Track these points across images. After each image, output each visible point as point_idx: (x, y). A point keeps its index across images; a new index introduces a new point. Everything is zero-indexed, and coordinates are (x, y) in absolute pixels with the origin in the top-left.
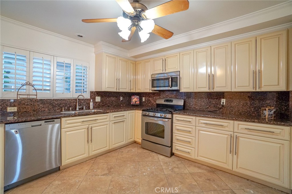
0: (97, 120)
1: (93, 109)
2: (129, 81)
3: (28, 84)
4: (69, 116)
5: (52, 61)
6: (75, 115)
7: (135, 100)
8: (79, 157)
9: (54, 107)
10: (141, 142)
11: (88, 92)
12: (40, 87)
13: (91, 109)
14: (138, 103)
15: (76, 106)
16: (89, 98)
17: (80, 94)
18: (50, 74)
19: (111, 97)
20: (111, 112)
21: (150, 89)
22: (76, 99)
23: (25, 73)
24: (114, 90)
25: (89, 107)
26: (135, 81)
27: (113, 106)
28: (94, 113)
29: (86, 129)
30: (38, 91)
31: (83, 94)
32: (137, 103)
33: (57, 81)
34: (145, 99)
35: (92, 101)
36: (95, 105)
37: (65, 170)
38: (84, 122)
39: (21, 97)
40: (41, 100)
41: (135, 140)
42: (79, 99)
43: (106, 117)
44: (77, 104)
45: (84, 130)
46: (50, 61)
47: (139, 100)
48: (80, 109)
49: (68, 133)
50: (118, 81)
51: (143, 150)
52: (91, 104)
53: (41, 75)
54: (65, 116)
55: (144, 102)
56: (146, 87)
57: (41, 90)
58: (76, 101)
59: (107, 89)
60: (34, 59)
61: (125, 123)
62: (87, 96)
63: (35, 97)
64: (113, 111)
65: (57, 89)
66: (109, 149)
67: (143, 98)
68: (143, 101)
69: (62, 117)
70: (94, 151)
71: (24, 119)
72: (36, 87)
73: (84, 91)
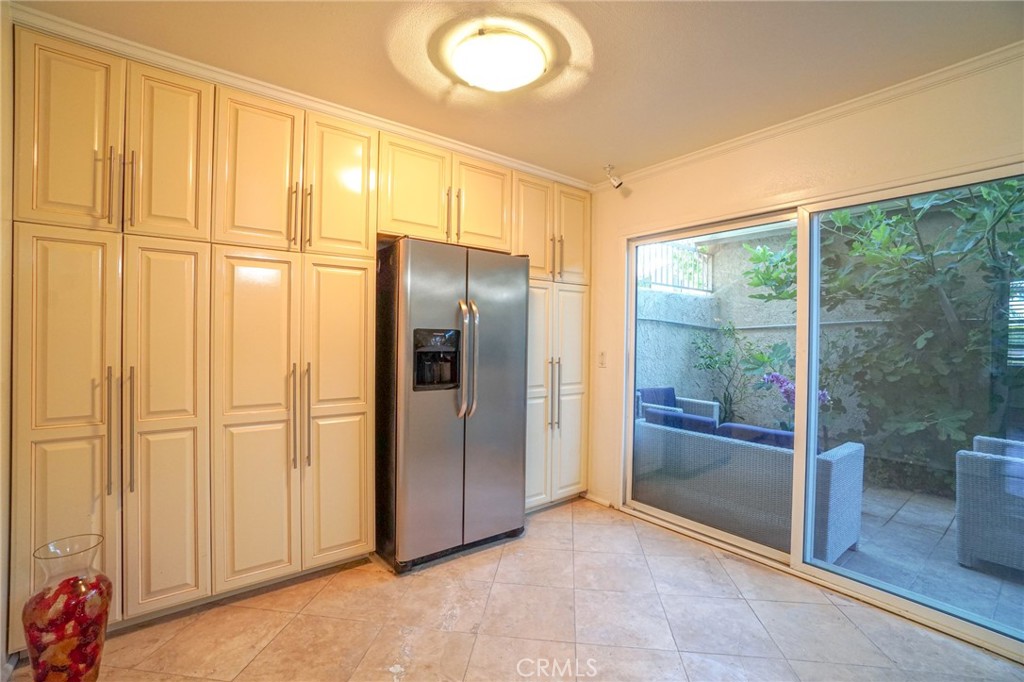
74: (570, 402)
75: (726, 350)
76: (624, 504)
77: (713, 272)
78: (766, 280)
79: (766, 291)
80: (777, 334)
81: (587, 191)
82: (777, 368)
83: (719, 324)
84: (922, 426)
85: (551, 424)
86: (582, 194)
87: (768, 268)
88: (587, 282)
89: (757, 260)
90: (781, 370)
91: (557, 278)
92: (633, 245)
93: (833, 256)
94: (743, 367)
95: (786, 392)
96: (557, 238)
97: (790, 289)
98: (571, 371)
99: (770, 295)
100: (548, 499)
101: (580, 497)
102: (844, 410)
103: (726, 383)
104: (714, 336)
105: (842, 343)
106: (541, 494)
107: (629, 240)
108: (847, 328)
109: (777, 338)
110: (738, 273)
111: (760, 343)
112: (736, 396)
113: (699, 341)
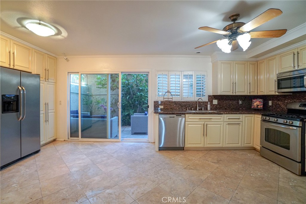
0: (212, 119)
1: (210, 111)
2: (249, 83)
3: (168, 92)
4: (190, 113)
5: (181, 75)
6: (194, 114)
7: (257, 103)
8: (197, 145)
9: (182, 107)
10: (259, 149)
11: (206, 96)
12: (174, 94)
13: (208, 110)
14: (261, 107)
15: (197, 107)
16: (207, 101)
17: (200, 98)
18: (180, 84)
19: (229, 100)
20: (225, 114)
21: (276, 91)
22: (197, 102)
23: (167, 85)
24: (230, 94)
25: (207, 108)
26: (257, 83)
27: (230, 109)
28: (209, 113)
29: (202, 125)
30: (173, 96)
31: (202, 98)
32: (259, 107)
33: (184, 89)
34: (272, 103)
35: (209, 103)
36: (213, 107)
37: (187, 151)
38: (201, 119)
39: (165, 99)
40: (175, 102)
41: (254, 146)
42: (199, 102)
43: (220, 117)
44: (198, 105)
45: (201, 125)
46: (179, 75)
47: (262, 103)
48: (199, 109)
49: (189, 125)
50: (234, 85)
51: (261, 158)
52: (209, 106)
53: (174, 85)
54: (188, 113)
55: (271, 106)
56: (271, 89)
57: (175, 95)
58: (197, 103)
59: (223, 92)
60: (171, 75)
61: (240, 126)
62: (205, 99)
63: (171, 100)
64: (227, 113)
65: (184, 94)
66: (222, 146)
67: (269, 101)
68: (269, 105)
69: (186, 113)
70: (208, 144)
71: (166, 113)
72: (172, 94)
73: (203, 95)
74: (51, 115)
75: (91, 100)
76: (68, 139)
77: (87, 80)
78: (100, 83)
79: (100, 86)
80: (102, 96)
81: (55, 57)
82: (102, 104)
83: (89, 93)
84: (128, 113)
85: (46, 121)
86: (55, 58)
87: (100, 81)
88: (55, 82)
89: (98, 79)
90: (103, 104)
91: (47, 80)
92: (69, 74)
93: (114, 79)
94: (95, 104)
95: (104, 108)
96: (47, 69)
97: (105, 86)
98: (51, 106)
99: (101, 87)
100: (45, 142)
101: (54, 140)
102: (116, 112)
103: (91, 108)
104: (87, 96)
105: (115, 98)
106: (43, 141)
107: (68, 72)
108: (116, 95)
109: (102, 97)
110: (93, 81)
111: (99, 98)
112: (93, 111)
113: (84, 98)
